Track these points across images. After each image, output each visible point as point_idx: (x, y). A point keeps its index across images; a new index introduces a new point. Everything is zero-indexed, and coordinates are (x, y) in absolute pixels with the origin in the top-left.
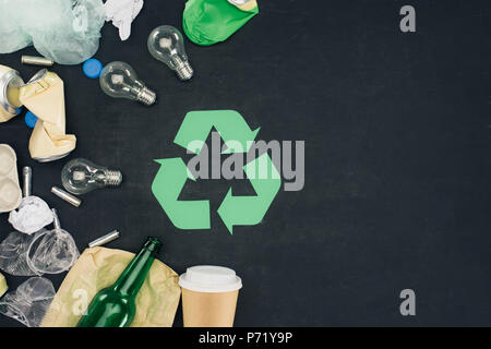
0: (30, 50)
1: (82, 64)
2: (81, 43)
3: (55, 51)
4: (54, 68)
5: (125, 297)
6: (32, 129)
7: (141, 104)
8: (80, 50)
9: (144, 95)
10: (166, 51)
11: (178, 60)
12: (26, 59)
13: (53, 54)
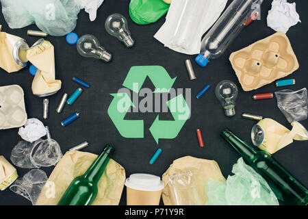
0: (33, 26)
1: (66, 36)
2: (65, 22)
3: (49, 28)
4: (48, 38)
5: (91, 182)
6: (34, 76)
7: (102, 61)
8: (65, 27)
9: (104, 55)
10: (117, 30)
11: (124, 35)
12: (30, 32)
13: (48, 29)
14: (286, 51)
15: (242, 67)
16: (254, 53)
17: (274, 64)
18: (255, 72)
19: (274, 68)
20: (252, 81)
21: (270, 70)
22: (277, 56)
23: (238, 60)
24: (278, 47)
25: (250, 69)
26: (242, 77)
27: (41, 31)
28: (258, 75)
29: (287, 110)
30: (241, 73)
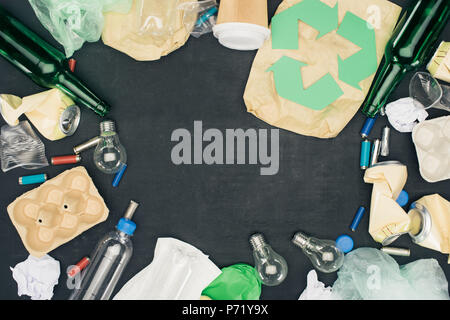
0: (402, 261)
1: (354, 248)
2: (356, 267)
3: (380, 260)
4: (379, 246)
6: (403, 189)
8: (356, 261)
10: (271, 262)
11: (262, 253)
12: (406, 253)
13: (381, 257)
14: (28, 229)
15: (90, 201)
16: (75, 224)
17: (43, 209)
18: (69, 196)
19: (43, 204)
20: (74, 182)
21: (49, 200)
22: (40, 221)
23: (96, 210)
24: (40, 236)
25: (77, 198)
26: (88, 187)
27: (391, 255)
28: (66, 191)
29: (30, 139)
30: (91, 193)
